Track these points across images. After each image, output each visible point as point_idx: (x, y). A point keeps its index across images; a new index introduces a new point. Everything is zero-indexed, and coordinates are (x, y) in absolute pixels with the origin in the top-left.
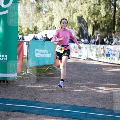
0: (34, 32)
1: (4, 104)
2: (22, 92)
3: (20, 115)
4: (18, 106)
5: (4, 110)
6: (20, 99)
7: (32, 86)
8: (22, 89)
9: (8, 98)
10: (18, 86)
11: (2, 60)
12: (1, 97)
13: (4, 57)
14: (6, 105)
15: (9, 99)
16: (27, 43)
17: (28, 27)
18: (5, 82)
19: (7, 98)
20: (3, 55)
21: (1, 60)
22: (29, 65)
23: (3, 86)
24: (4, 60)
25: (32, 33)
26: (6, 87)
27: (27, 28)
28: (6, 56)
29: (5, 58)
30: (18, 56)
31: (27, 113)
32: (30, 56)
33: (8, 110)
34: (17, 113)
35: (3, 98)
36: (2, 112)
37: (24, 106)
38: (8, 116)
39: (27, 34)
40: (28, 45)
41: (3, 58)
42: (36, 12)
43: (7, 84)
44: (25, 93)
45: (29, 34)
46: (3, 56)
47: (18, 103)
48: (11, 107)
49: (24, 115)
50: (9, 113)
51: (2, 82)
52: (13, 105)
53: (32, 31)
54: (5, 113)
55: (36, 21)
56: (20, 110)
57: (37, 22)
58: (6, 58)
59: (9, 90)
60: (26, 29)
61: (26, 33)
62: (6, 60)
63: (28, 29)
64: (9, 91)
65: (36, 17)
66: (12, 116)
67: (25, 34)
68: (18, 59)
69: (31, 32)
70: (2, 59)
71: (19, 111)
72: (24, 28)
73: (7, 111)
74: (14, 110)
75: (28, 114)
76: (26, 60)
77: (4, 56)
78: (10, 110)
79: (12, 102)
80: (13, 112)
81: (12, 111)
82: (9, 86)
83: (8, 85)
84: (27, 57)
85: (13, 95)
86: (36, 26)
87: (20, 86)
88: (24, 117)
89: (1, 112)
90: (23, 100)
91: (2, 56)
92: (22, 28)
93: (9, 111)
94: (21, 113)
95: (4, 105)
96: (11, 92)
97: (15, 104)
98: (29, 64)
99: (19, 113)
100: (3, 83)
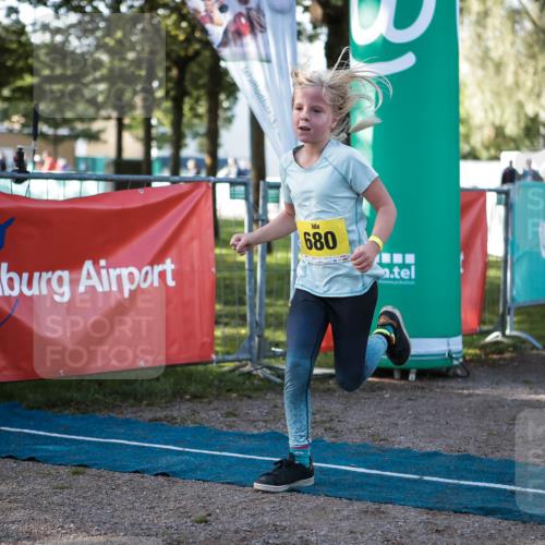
0: (527, 142)
1: (416, 477)
2: (492, 423)
3: (493, 531)
4: (478, 488)
5: (419, 504)
6: (483, 457)
7: (536, 393)
8: (491, 407)
9: (428, 449)
10: (470, 395)
11: (395, 279)
12: (400, 443)
13: (404, 266)
14: (427, 482)
15: (436, 454)
16: (503, 196)
17: (497, 122)
18: (412, 377)
19: (424, 450)
20: (395, 255)
21: (390, 279)
22: (513, 299)
23: (402, 393)
24: (402, 279)
25: (517, 149)
26: (415, 400)
27: (493, 124)
28: (410, 258)
29: (408, 267)
30: (462, 257)
31: (524, 522)
32: (516, 256)
33: (439, 505)
34: (477, 518)
35: (408, 450)
36: (412, 513)
37: (506, 490)
38: (437, 531)
39: (493, 152)
40: (509, 207)
41: (396, 270)
42: (536, 49)
43: (419, 384)
44: (504, 428)
45: (501, 151)
46: (398, 258)
47: (476, 471)
48: (448, 491)
49: (510, 529)
50: (441, 520)
51: (397, 375)
52: (456, 481)
53: (513, 140)
54: (425, 517)
55: (536, 90)
56: (490, 506)
57: (539, 96)
58: (413, 268)
59: (429, 413)
60: (488, 133)
61: (487, 148)
62: (410, 279)
63: (499, 131)
64: (430, 418)
65: (535, 73)
66: (456, 530)
67: (484, 154)
68: (462, 271)
69: (512, 145)
70: (392, 272)
71: (487, 512)
72: (480, 128)
73: (431, 510)
74: (466, 508)
75: (528, 525)
76: (499, 273)
77: (400, 261)
78: (447, 506)
79: (448, 467)
80: (461, 512)
81: (456, 512)
82: (431, 394)
83: (423, 388)
84: (506, 261)
85: (451, 438)
86: (537, 116)
87: (478, 395)
88: (511, 538)
89: (406, 511)
90: (500, 461)
91: (395, 261)
92: (470, 128)
93: (440, 510)
94: (498, 521)
95: (415, 481)
96: (443, 422)
97: (466, 479)
98: (514, 293)
99: (489, 520)
100: (403, 382)
